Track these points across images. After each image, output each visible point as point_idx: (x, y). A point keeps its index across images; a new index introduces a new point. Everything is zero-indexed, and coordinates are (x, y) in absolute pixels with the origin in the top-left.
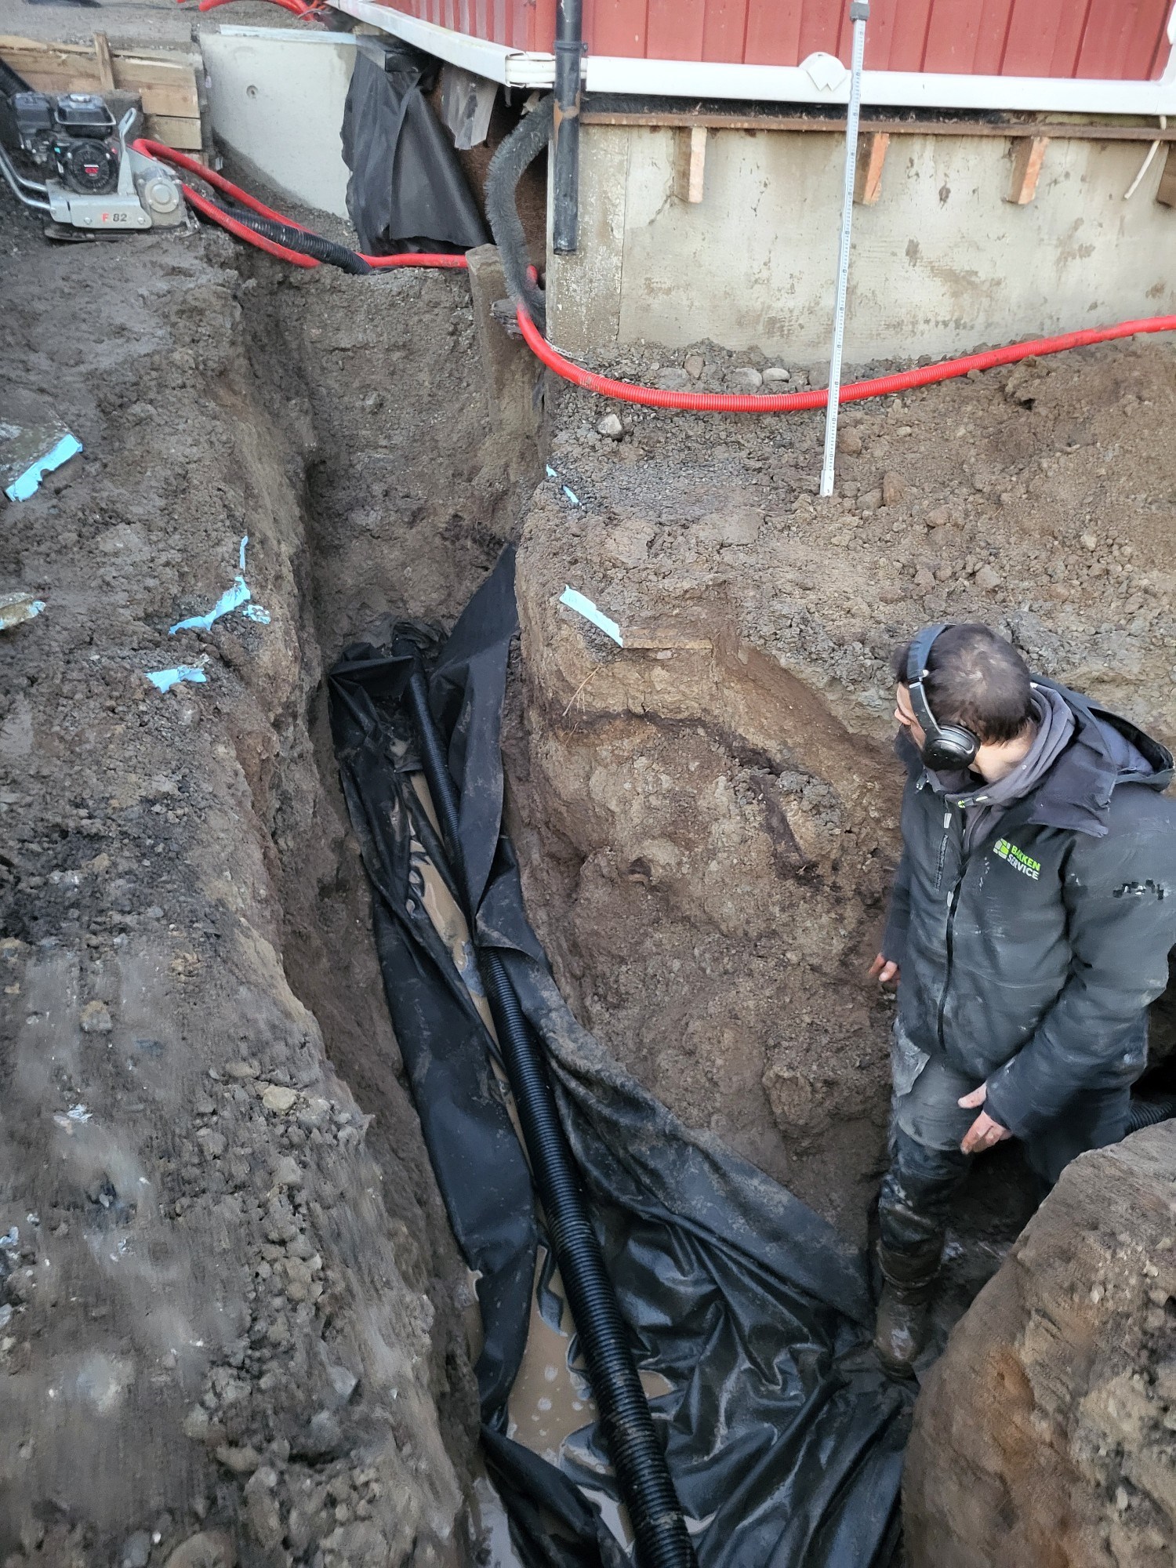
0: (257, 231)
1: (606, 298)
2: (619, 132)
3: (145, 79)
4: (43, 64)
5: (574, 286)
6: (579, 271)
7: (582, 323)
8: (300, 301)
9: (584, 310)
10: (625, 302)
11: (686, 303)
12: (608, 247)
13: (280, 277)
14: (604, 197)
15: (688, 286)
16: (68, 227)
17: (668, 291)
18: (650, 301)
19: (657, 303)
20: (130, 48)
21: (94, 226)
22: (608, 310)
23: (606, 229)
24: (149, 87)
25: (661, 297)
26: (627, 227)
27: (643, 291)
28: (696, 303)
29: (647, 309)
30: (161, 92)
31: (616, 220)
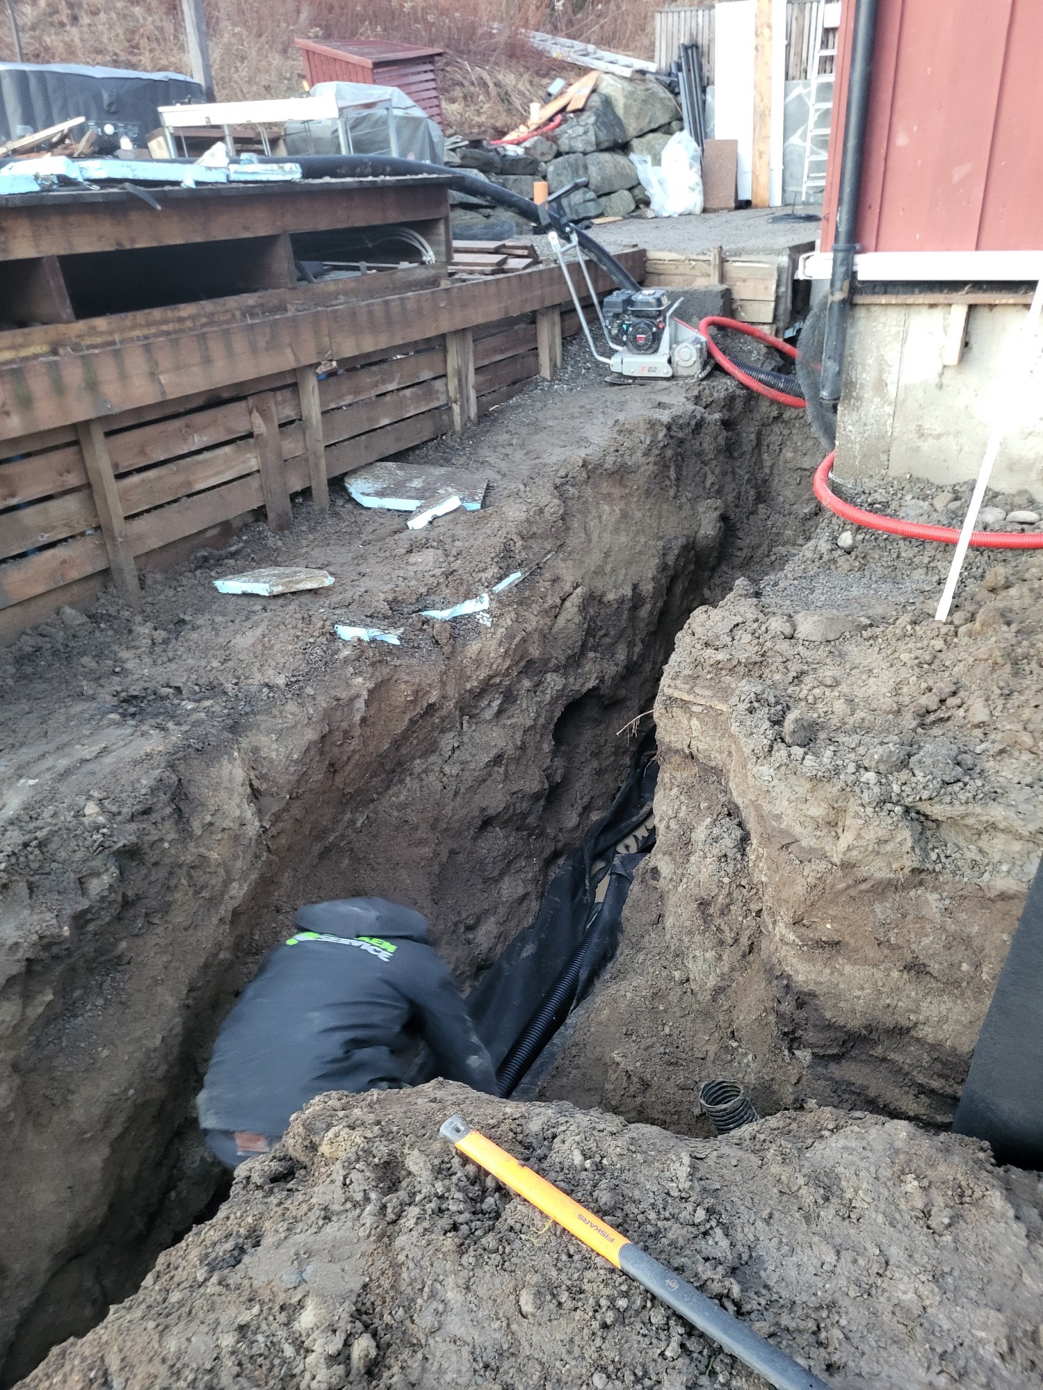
0: (761, 381)
1: (878, 439)
2: (897, 309)
3: (743, 275)
4: (681, 270)
5: (850, 428)
6: (855, 416)
7: (855, 457)
8: (786, 432)
9: (858, 447)
10: (896, 443)
11: (955, 447)
12: (882, 398)
13: (775, 413)
14: (881, 359)
15: (958, 434)
16: (621, 375)
17: (939, 437)
18: (920, 443)
19: (927, 446)
20: (740, 255)
21: (635, 374)
22: (880, 448)
23: (881, 385)
24: (744, 281)
25: (931, 441)
26: (901, 384)
27: (914, 435)
28: (966, 449)
29: (918, 449)
30: (751, 284)
31: (891, 378)
